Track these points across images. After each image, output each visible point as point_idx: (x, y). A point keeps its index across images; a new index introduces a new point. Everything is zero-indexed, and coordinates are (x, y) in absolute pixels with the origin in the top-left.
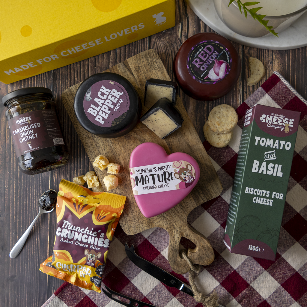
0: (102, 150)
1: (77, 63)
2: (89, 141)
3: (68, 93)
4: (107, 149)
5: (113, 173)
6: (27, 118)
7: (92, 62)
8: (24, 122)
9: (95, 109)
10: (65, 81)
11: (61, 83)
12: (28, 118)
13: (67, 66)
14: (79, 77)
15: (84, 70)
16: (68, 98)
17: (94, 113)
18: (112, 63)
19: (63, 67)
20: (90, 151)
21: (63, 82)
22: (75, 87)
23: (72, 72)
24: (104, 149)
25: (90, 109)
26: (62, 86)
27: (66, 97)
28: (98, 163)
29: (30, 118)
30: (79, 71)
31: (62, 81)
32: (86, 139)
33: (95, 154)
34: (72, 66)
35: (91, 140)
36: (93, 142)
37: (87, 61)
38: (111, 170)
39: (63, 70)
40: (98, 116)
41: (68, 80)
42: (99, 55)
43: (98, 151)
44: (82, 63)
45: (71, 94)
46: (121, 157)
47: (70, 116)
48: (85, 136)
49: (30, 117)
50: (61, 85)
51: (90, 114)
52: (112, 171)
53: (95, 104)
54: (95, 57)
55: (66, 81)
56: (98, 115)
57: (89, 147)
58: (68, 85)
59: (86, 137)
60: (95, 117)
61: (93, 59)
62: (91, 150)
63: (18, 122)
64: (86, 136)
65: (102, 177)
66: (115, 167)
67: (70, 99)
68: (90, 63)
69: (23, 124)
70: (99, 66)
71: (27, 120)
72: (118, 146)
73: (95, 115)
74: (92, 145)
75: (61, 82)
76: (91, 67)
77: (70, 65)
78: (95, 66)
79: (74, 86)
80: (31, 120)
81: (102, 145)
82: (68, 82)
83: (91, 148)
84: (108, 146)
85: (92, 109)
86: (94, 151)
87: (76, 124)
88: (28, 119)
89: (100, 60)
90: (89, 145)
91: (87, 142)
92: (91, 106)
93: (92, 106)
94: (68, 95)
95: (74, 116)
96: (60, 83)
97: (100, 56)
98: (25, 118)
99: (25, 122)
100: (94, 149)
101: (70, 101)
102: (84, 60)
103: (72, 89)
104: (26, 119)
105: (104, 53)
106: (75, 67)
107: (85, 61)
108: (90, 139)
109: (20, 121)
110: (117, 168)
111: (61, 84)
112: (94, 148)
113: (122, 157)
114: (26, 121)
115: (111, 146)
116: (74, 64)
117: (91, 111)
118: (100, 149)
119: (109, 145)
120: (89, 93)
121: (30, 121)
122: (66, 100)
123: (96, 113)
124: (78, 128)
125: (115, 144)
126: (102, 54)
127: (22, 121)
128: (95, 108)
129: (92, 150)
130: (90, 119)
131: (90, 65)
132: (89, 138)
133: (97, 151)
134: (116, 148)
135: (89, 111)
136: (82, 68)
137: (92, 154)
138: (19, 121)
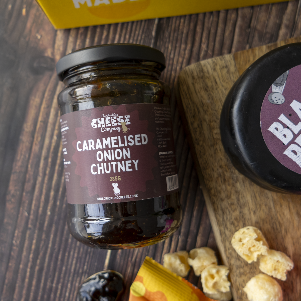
0: (250, 213)
1: (211, 13)
2: (224, 187)
3: (195, 74)
4: (262, 214)
5: (279, 277)
6: (120, 117)
7: (244, 17)
8: (113, 127)
9: (288, 128)
10: (180, 47)
11: (170, 48)
12: (124, 119)
13: (191, 15)
14: (211, 44)
15: (224, 31)
16: (193, 84)
17: (285, 136)
18: (287, 27)
19: (181, 17)
20: (222, 209)
21: (176, 47)
22: (214, 62)
23: (199, 29)
24: (255, 213)
25: (275, 125)
26: (172, 56)
27: (190, 81)
28: (250, 248)
29: (127, 120)
30: (213, 31)
31: (174, 45)
32: (216, 182)
33: (233, 218)
34: (201, 17)
35: (229, 185)
36: (233, 192)
37: (235, 12)
38: (275, 270)
39: (180, 22)
40: (293, 147)
41: (186, 44)
42: (261, 6)
43: (240, 213)
44: (222, 15)
45: (202, 78)
46: (289, 236)
47: (192, 124)
48: (216, 175)
49: (129, 116)
50: (170, 54)
51: (274, 136)
52: (277, 272)
53: (290, 115)
54: (252, 7)
55: (183, 46)
56: (292, 142)
57: (222, 200)
58: (185, 54)
59: (217, 178)
60: (285, 147)
61: (247, 11)
62: (223, 207)
63: (97, 123)
64: (220, 175)
65: (238, 271)
66: (286, 265)
67: (198, 86)
68: (239, 19)
69: (108, 129)
70: (259, 27)
71: (119, 124)
72: (286, 212)
73: (286, 141)
74: (228, 197)
75: (172, 46)
76: (241, 28)
77: (197, 15)
78: (249, 26)
79: (210, 60)
80: (129, 123)
81: (250, 201)
82: (185, 49)
83: (225, 204)
84: (263, 207)
85: (280, 126)
86: (232, 212)
87: (201, 143)
88: (122, 121)
89: (262, 16)
90: (223, 195)
91: (219, 188)
92: (279, 118)
93: (282, 118)
94: (193, 78)
95: (199, 126)
96: (168, 47)
97: (264, 8)
98: (115, 118)
99: (115, 127)
100: (232, 207)
101: (197, 91)
102: (227, 11)
103: (204, 65)
104: (118, 120)
105: (273, 4)
106: (206, 20)
107: (230, 12)
108: (227, 183)
109: (103, 122)
110: (291, 267)
111: (171, 50)
112: (232, 204)
113: (292, 238)
114: (118, 126)
115: (270, 209)
116: (205, 14)
117: (277, 129)
118: (246, 211)
119: (266, 205)
120: (281, 85)
121: (126, 125)
122: (188, 88)
123: (290, 137)
124: (204, 154)
125: (281, 206)
126: (268, 5)
127: (107, 122)
128: (288, 125)
129: (227, 208)
130: (272, 149)
131: (239, 23)
132: (225, 180)
133: (237, 213)
134: (282, 215)
135: (272, 129)
136: (221, 25)
137: (225, 218)
138: (99, 121)
